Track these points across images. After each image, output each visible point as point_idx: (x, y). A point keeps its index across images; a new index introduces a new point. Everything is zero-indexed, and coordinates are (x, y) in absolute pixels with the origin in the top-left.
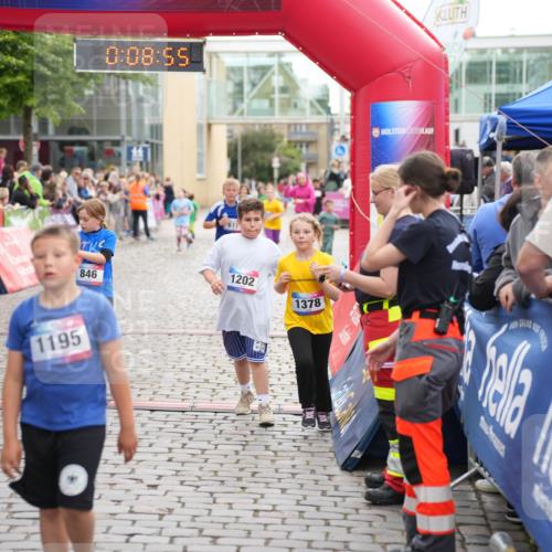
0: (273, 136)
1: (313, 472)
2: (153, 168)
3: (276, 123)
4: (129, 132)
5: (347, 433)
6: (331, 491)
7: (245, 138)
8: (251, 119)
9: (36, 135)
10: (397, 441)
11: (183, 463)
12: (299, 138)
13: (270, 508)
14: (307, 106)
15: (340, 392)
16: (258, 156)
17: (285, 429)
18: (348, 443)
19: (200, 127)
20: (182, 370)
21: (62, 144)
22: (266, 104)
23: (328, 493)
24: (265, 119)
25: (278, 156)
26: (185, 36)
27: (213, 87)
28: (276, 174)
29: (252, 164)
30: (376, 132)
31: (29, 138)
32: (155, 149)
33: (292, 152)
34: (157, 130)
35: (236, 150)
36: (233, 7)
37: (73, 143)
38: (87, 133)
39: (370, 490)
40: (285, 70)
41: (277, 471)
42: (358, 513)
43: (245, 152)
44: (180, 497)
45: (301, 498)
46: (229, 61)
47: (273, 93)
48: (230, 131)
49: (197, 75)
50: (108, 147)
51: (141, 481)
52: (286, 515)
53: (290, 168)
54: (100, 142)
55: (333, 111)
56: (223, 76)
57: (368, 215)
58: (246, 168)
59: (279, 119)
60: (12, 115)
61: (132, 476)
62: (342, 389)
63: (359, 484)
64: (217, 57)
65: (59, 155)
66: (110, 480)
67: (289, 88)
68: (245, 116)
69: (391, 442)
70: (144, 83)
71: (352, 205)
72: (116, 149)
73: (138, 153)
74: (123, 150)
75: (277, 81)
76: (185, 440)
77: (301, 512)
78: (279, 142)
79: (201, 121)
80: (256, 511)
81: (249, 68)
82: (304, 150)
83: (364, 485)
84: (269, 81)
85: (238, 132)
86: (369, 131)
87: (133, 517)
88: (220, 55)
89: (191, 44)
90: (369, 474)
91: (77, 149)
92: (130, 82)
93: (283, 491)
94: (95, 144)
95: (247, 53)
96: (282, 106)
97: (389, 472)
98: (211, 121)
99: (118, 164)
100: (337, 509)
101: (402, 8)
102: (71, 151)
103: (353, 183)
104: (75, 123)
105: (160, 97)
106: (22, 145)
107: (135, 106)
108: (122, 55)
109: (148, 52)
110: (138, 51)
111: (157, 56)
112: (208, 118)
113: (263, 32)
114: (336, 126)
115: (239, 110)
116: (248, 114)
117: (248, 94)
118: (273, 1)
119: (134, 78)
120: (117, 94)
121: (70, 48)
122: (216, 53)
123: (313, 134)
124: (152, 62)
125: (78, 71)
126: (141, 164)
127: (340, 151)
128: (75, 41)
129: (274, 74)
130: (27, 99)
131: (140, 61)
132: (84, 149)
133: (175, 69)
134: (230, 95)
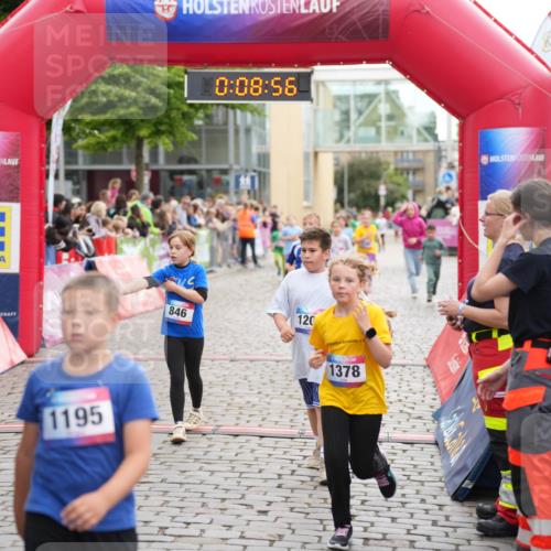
0: (379, 164)
1: (423, 501)
2: (260, 196)
3: (383, 151)
4: (237, 162)
5: (457, 463)
6: (442, 521)
7: (351, 166)
8: (357, 147)
9: (147, 165)
10: (509, 472)
11: (292, 490)
12: (406, 165)
13: (380, 536)
14: (414, 133)
15: (449, 421)
16: (364, 184)
17: (393, 457)
18: (458, 473)
19: (306, 156)
20: (291, 396)
21: (172, 173)
22: (372, 131)
23: (439, 523)
24: (371, 147)
25: (385, 183)
26: (292, 66)
27: (320, 115)
28: (383, 202)
29: (359, 192)
30: (484, 160)
31: (141, 169)
32: (263, 178)
33: (400, 179)
34: (264, 159)
35: (342, 177)
36: (340, 36)
37: (182, 172)
38: (195, 161)
39: (483, 521)
40: (391, 97)
42: (469, 544)
43: (351, 180)
44: (290, 524)
45: (411, 527)
46: (336, 90)
47: (380, 120)
48: (336, 159)
49: (308, 103)
50: (216, 175)
51: (251, 507)
52: (396, 544)
53: (397, 195)
54: (209, 171)
55: (440, 138)
56: (330, 106)
57: (477, 243)
58: (353, 195)
59: (385, 146)
60: (125, 146)
61: (242, 501)
62: (451, 418)
63: (471, 515)
64: (324, 86)
65: (169, 184)
66: (221, 506)
67: (396, 115)
68: (352, 143)
69: (503, 473)
70: (252, 112)
71: (461, 233)
72: (224, 178)
73: (245, 182)
74: (231, 178)
75: (384, 109)
76: (294, 467)
77: (412, 542)
78: (385, 170)
79: (308, 150)
80: (366, 539)
81: (356, 96)
82: (411, 177)
83: (475, 515)
84: (376, 108)
85: (345, 160)
86: (477, 158)
87: (244, 542)
88: (328, 84)
89: (299, 74)
90: (480, 505)
91: (186, 178)
92: (238, 112)
93: (394, 520)
94: (204, 173)
95: (354, 82)
96: (388, 133)
97: (500, 503)
98: (318, 149)
99: (226, 192)
100: (448, 540)
101: (511, 34)
102: (181, 180)
103: (462, 210)
104: (185, 152)
105: (268, 126)
106: (134, 174)
107: (242, 135)
108: (231, 86)
109: (257, 83)
110: (247, 81)
111: (265, 87)
112: (315, 147)
113: (370, 61)
114: (444, 153)
115: (346, 138)
116: (355, 142)
117: (356, 121)
118: (380, 30)
119: (243, 108)
120: (226, 123)
121: (181, 79)
122: (323, 83)
123: (420, 161)
124: (260, 92)
125: (189, 102)
126: (249, 192)
127: (447, 178)
128: (186, 72)
129: (380, 101)
130: (139, 129)
131: (249, 91)
132: (193, 178)
133: (283, 97)
134: (336, 124)
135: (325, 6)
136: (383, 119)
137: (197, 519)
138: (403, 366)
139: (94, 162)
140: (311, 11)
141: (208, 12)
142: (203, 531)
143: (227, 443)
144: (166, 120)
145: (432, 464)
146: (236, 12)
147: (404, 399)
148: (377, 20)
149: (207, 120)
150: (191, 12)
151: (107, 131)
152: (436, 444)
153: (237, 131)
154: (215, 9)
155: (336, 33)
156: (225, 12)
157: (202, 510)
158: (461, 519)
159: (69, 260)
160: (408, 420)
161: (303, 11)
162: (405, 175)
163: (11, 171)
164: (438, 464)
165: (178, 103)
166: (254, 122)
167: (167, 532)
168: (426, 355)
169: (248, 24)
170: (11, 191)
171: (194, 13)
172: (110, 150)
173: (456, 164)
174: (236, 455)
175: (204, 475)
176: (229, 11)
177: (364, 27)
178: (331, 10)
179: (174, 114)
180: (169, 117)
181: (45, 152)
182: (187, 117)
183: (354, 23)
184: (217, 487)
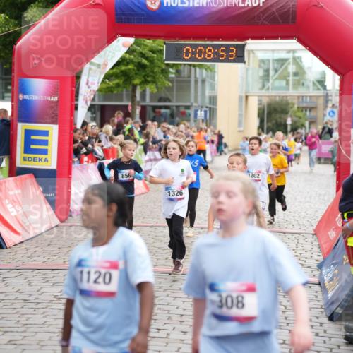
0: (288, 104)
2: (210, 124)
3: (290, 96)
4: (196, 101)
5: (333, 296)
6: (322, 333)
7: (269, 105)
8: (273, 93)
9: (138, 102)
12: (305, 105)
13: (282, 342)
14: (311, 85)
15: (328, 270)
16: (278, 117)
18: (333, 303)
19: (240, 98)
21: (154, 108)
22: (284, 83)
23: (320, 335)
24: (282, 93)
25: (291, 116)
26: (233, 40)
27: (250, 72)
28: (289, 128)
29: (274, 122)
31: (134, 104)
32: (212, 112)
33: (300, 114)
34: (213, 100)
35: (263, 112)
36: (264, 22)
37: (161, 107)
38: (169, 100)
39: (348, 334)
40: (297, 61)
41: (286, 318)
42: (339, 349)
43: (269, 114)
46: (261, 56)
47: (289, 76)
48: (260, 100)
49: (240, 65)
50: (182, 109)
53: (298, 124)
54: (178, 107)
55: (328, 88)
56: (257, 67)
57: (350, 156)
58: (270, 124)
59: (292, 93)
60: (125, 90)
62: (330, 268)
63: (341, 330)
64: (253, 53)
65: (152, 115)
66: (180, 319)
67: (300, 73)
68: (270, 90)
70: (206, 69)
72: (187, 111)
73: (201, 114)
74: (192, 112)
75: (292, 68)
78: (292, 108)
79: (241, 94)
81: (274, 60)
82: (308, 113)
83: (344, 330)
84: (286, 68)
85: (265, 101)
88: (255, 52)
89: (237, 45)
90: (347, 323)
91: (163, 111)
92: (198, 69)
93: (290, 331)
94: (174, 108)
95: (273, 51)
96: (294, 84)
98: (248, 94)
99: (189, 121)
100: (325, 345)
102: (160, 112)
104: (163, 95)
105: (216, 78)
106: (130, 108)
107: (199, 84)
108: (193, 53)
109: (210, 51)
110: (203, 50)
111: (215, 53)
112: (246, 93)
113: (283, 38)
114: (330, 98)
115: (266, 87)
116: (272, 90)
117: (272, 77)
118: (291, 17)
119: (200, 66)
120: (189, 77)
121: (162, 48)
122: (252, 51)
123: (314, 102)
124: (212, 56)
125: (166, 62)
126: (203, 121)
127: (331, 114)
128: (165, 43)
129: (289, 64)
130: (134, 79)
131: (204, 56)
132: (168, 111)
133: (227, 60)
134: (261, 77)
135: (255, 2)
136: (291, 74)
137: (165, 327)
138: (300, 234)
139: (105, 100)
140: (246, 5)
141: (180, 5)
142: (168, 334)
144: (151, 74)
145: (316, 297)
146: (198, 5)
147: (299, 255)
148: (288, 11)
149: (177, 74)
150: (169, 5)
151: (114, 80)
152: (319, 284)
153: (196, 82)
154: (185, 3)
155: (262, 20)
156: (191, 5)
157: (168, 321)
158: (334, 332)
159: (88, 162)
161: (241, 5)
162: (304, 112)
163: (53, 105)
164: (320, 297)
165: (160, 63)
166: (207, 76)
168: (314, 227)
169: (206, 13)
170: (53, 118)
171: (171, 6)
172: (115, 92)
173: (338, 105)
175: (170, 300)
176: (193, 5)
177: (280, 16)
178: (259, 4)
179: (156, 69)
180: (153, 72)
181: (75, 93)
182: (165, 72)
183: (274, 13)
184: (178, 307)
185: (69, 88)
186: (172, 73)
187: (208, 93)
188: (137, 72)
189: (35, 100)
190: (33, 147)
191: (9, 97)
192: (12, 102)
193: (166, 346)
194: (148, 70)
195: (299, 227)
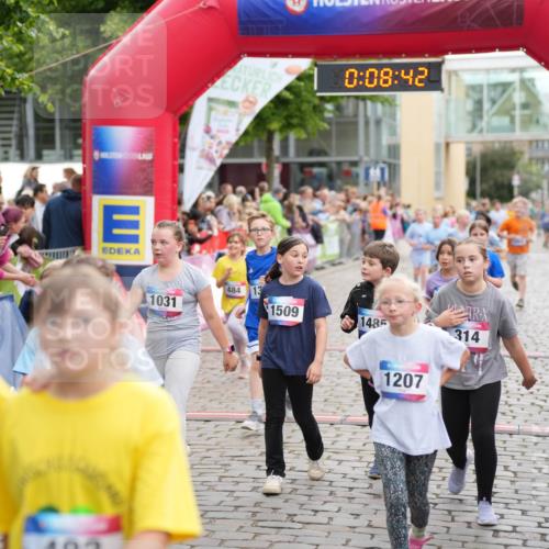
0: (513, 153)
3: (517, 141)
4: (367, 152)
7: (484, 156)
8: (490, 137)
9: (277, 158)
12: (541, 154)
13: (510, 529)
16: (497, 174)
17: (524, 450)
19: (437, 146)
21: (302, 166)
22: (506, 120)
24: (505, 136)
25: (519, 173)
26: (425, 57)
27: (452, 105)
28: (516, 191)
29: (491, 183)
31: (271, 161)
32: (393, 169)
33: (534, 168)
34: (394, 150)
35: (474, 167)
36: (473, 25)
37: (312, 165)
38: (322, 152)
40: (527, 85)
41: (516, 492)
43: (484, 170)
45: (543, 520)
46: (469, 79)
47: (514, 109)
48: (468, 149)
49: (434, 95)
50: (346, 167)
51: (379, 496)
52: (527, 536)
53: (531, 185)
54: (339, 163)
56: (462, 94)
58: (485, 186)
59: (519, 135)
60: (256, 139)
61: (369, 491)
64: (457, 75)
65: (299, 176)
66: (349, 494)
67: (531, 104)
68: (485, 133)
70: (382, 103)
72: (354, 170)
73: (375, 173)
74: (360, 170)
75: (518, 97)
77: (543, 535)
78: (520, 159)
79: (439, 141)
80: (495, 531)
81: (489, 85)
82: (546, 166)
84: (510, 97)
85: (477, 150)
87: (372, 531)
88: (460, 73)
89: (430, 63)
91: (316, 170)
92: (369, 103)
93: (524, 512)
94: (334, 166)
95: (488, 71)
96: (523, 122)
98: (450, 140)
99: (356, 184)
102: (311, 173)
104: (315, 145)
105: (398, 116)
106: (264, 168)
107: (372, 126)
108: (361, 78)
109: (386, 74)
110: (376, 72)
111: (394, 78)
112: (447, 136)
113: (503, 48)
115: (479, 128)
116: (488, 131)
117: (488, 111)
118: (515, 16)
119: (372, 98)
120: (356, 115)
121: (311, 73)
122: (455, 72)
124: (390, 83)
125: (319, 94)
126: (379, 184)
128: (316, 65)
129: (514, 90)
130: (270, 122)
131: (378, 82)
132: (323, 171)
133: (414, 88)
134: (470, 113)
136: (518, 107)
137: (326, 507)
138: (536, 358)
141: (338, 4)
142: (331, 519)
143: (355, 433)
144: (298, 114)
146: (366, 4)
147: (535, 392)
148: (510, 6)
149: (337, 113)
150: (321, 4)
153: (367, 123)
154: (346, 1)
155: (468, 22)
156: (356, 4)
157: (330, 498)
159: (200, 252)
160: (540, 413)
162: (540, 165)
163: (145, 166)
165: (309, 96)
166: (384, 114)
167: (295, 518)
169: (380, 14)
170: (146, 185)
171: (325, 6)
172: (242, 144)
174: (364, 445)
175: (331, 464)
176: (360, 3)
177: (497, 14)
179: (305, 107)
180: (299, 110)
181: (179, 146)
182: (318, 110)
183: (487, 10)
184: (345, 476)
185: (169, 139)
186: (329, 111)
187: (385, 140)
188: (275, 111)
189: (119, 160)
190: (116, 231)
191: (78, 156)
192: (84, 163)
193: (327, 537)
194: (292, 107)
195: (534, 347)
